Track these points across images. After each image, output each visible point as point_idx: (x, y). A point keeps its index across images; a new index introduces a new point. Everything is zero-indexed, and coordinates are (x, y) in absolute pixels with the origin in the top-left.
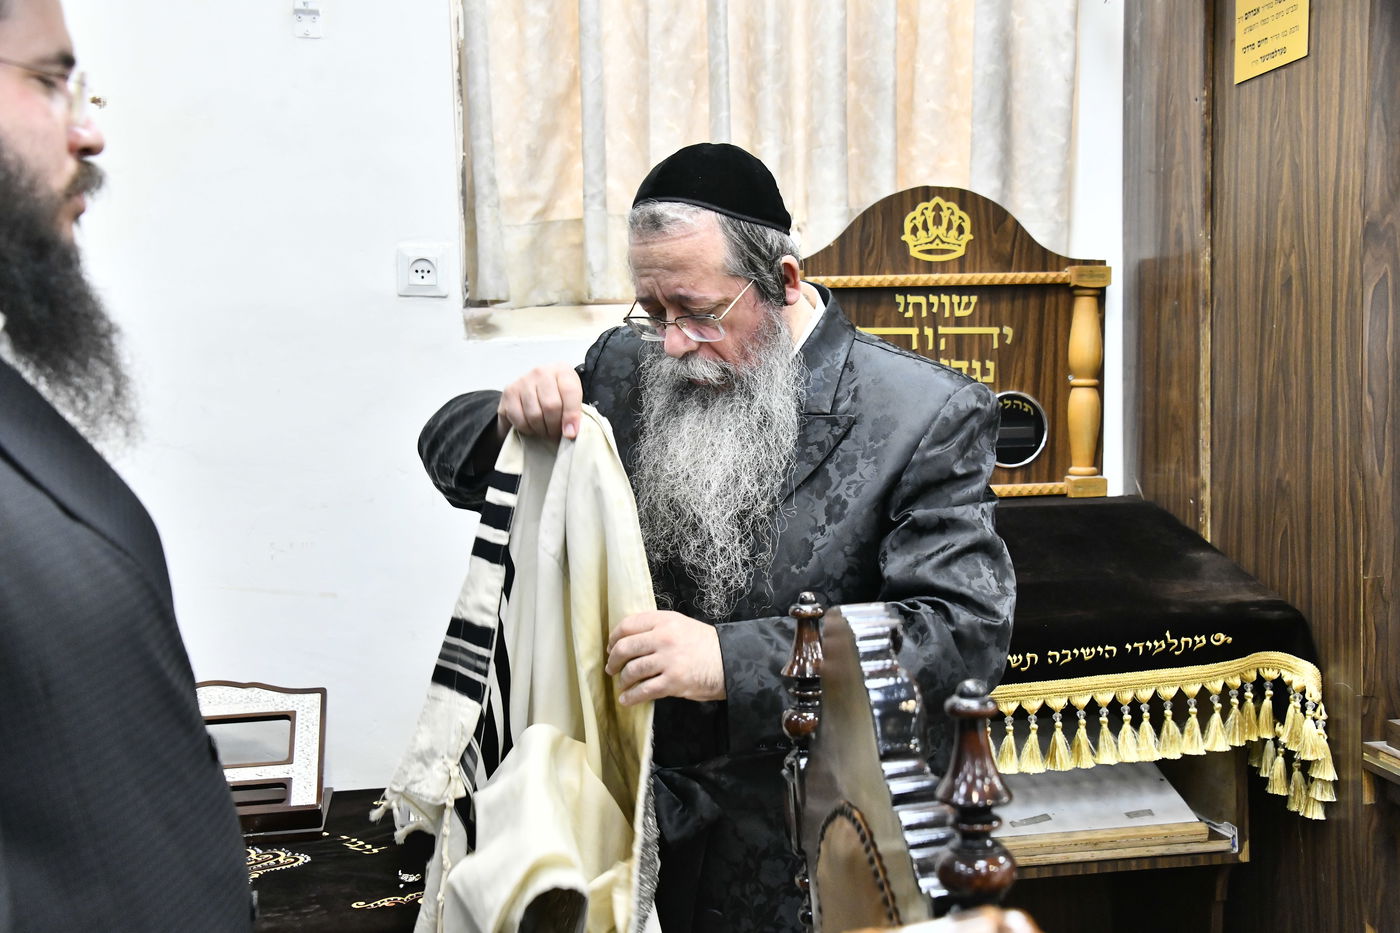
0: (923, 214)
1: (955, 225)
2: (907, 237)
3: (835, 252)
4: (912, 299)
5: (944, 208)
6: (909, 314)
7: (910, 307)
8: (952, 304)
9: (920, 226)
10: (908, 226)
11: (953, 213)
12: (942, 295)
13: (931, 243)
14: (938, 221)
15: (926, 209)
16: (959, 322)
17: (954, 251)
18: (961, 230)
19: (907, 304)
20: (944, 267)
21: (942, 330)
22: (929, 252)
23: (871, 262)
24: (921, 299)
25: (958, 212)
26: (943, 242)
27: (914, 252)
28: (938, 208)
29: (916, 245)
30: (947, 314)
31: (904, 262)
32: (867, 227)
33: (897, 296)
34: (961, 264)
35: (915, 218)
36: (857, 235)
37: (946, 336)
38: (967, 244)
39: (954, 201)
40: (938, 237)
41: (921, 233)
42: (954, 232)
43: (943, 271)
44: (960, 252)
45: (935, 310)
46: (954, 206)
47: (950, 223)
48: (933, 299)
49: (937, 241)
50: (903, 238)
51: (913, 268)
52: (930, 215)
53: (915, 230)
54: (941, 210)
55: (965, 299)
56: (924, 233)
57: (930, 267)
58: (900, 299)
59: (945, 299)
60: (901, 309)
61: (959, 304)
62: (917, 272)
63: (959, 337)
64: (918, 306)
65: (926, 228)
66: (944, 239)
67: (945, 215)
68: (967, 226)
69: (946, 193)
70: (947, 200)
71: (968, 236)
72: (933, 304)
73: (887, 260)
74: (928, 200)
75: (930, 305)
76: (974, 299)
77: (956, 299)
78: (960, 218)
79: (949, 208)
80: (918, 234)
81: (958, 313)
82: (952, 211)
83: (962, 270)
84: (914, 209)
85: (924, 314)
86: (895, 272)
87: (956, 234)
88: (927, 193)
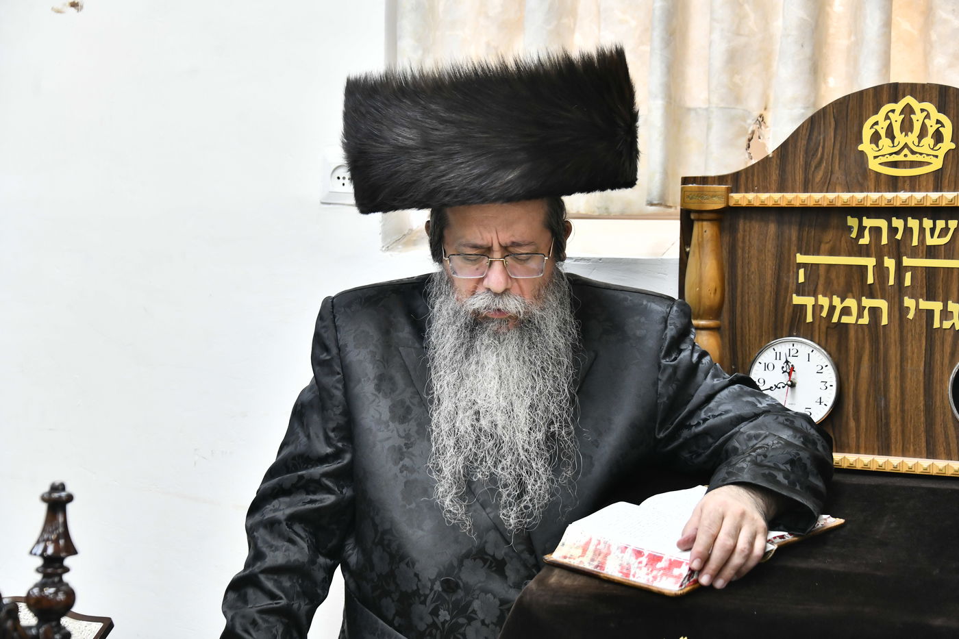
0: (887, 117)
1: (931, 131)
2: (866, 146)
3: (775, 163)
4: (868, 222)
5: (917, 110)
6: (865, 240)
7: (867, 232)
8: (922, 230)
9: (883, 133)
10: (867, 133)
11: (928, 116)
12: (909, 219)
13: (897, 153)
14: (907, 126)
15: (893, 111)
16: (932, 252)
17: (929, 163)
18: (938, 137)
19: (861, 229)
20: (913, 184)
21: (907, 261)
22: (895, 165)
23: (819, 176)
24: (882, 223)
25: (935, 115)
26: (913, 153)
27: (874, 165)
28: (908, 110)
29: (876, 157)
30: (915, 243)
31: (862, 177)
32: (815, 133)
33: (849, 218)
34: (938, 181)
35: (876, 123)
36: (802, 143)
37: (913, 269)
38: (947, 154)
39: (931, 102)
40: (906, 146)
41: (885, 142)
42: (928, 141)
43: (913, 189)
44: (937, 164)
45: (899, 236)
46: (930, 107)
47: (924, 128)
48: (898, 223)
49: (906, 151)
50: (860, 148)
51: (872, 184)
52: (897, 119)
53: (876, 138)
54: (912, 111)
55: (941, 224)
56: (889, 141)
57: (894, 184)
58: (852, 222)
59: (913, 223)
60: (854, 235)
61: (933, 230)
62: (877, 190)
63: (931, 271)
64: (876, 231)
65: (890, 134)
66: (915, 149)
67: (918, 118)
68: (947, 132)
69: (921, 91)
70: (922, 100)
71: (947, 145)
72: (896, 230)
73: (838, 175)
74: (896, 101)
75: (892, 231)
76: (953, 224)
77: (928, 223)
78: (938, 122)
79: (922, 110)
80: (881, 143)
81: (930, 241)
82: (927, 113)
83: (938, 188)
84: (876, 112)
85: (884, 241)
86: (849, 189)
87: (932, 142)
88: (894, 92)
